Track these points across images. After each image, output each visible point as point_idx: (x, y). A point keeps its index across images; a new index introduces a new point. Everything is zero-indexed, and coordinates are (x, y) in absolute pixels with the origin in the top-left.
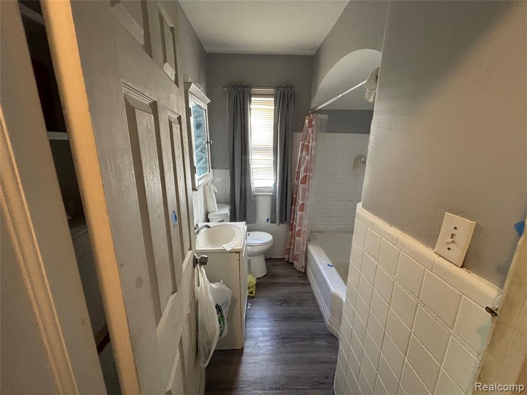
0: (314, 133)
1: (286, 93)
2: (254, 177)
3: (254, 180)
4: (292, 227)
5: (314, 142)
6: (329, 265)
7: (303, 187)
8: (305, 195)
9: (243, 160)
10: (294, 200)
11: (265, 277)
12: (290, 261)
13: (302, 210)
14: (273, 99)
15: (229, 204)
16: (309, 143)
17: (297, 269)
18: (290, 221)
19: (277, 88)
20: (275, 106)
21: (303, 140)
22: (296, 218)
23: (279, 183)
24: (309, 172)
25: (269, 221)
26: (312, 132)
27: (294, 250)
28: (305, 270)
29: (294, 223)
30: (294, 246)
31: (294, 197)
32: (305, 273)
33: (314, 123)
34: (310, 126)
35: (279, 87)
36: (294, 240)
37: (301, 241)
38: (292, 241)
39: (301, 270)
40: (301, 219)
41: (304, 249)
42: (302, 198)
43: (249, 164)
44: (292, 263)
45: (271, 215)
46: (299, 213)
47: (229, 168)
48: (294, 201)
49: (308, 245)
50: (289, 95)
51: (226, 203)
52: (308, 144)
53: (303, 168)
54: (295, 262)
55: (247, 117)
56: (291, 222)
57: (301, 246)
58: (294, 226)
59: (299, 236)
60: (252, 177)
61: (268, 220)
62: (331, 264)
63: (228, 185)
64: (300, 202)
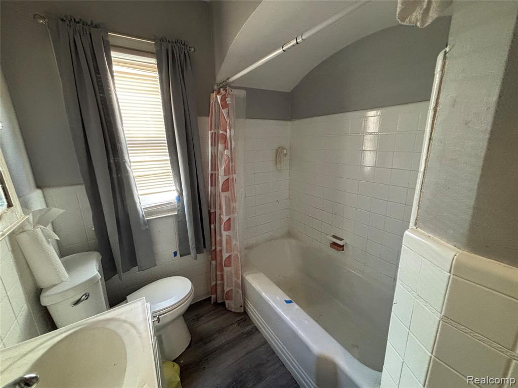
0: (231, 116)
1: (176, 51)
2: (140, 192)
3: (140, 197)
4: (214, 255)
5: (232, 130)
6: (287, 302)
7: (225, 196)
8: (230, 207)
9: (113, 166)
10: (212, 215)
11: (189, 349)
12: (218, 302)
13: (228, 228)
14: (154, 61)
15: (95, 250)
16: (226, 131)
17: (233, 310)
18: (211, 246)
19: (160, 41)
20: (160, 72)
21: (213, 126)
22: (221, 240)
23: (188, 196)
24: (232, 174)
25: (178, 255)
26: (228, 113)
27: (223, 285)
28: (245, 309)
29: (218, 249)
30: (222, 279)
31: (212, 211)
32: (245, 313)
33: (228, 100)
34: (225, 105)
35: (162, 40)
36: (222, 270)
37: (233, 272)
38: (218, 273)
39: (239, 311)
40: (229, 242)
41: (240, 281)
42: (226, 212)
43: (127, 171)
44: (223, 304)
45: (179, 246)
46: (224, 233)
47: (83, 182)
48: (212, 217)
49: (244, 275)
50: (182, 56)
51: (87, 249)
52: (224, 133)
53: (223, 168)
54: (227, 302)
55: (108, 86)
56: (213, 248)
57: (234, 279)
58: (218, 253)
59: (228, 265)
60: (135, 193)
61: (175, 254)
62: (289, 299)
63: (88, 215)
64: (225, 218)
